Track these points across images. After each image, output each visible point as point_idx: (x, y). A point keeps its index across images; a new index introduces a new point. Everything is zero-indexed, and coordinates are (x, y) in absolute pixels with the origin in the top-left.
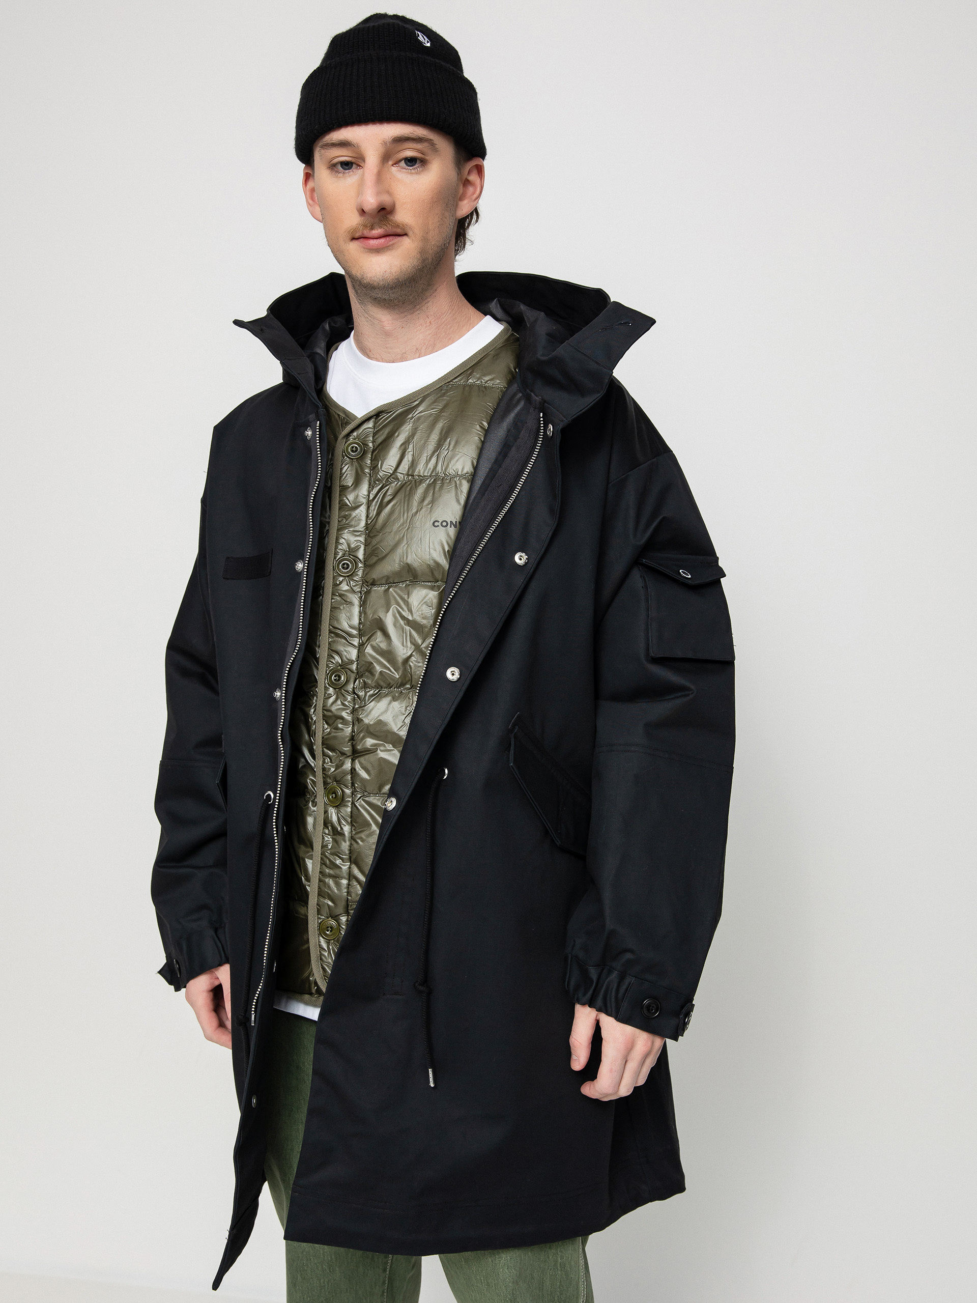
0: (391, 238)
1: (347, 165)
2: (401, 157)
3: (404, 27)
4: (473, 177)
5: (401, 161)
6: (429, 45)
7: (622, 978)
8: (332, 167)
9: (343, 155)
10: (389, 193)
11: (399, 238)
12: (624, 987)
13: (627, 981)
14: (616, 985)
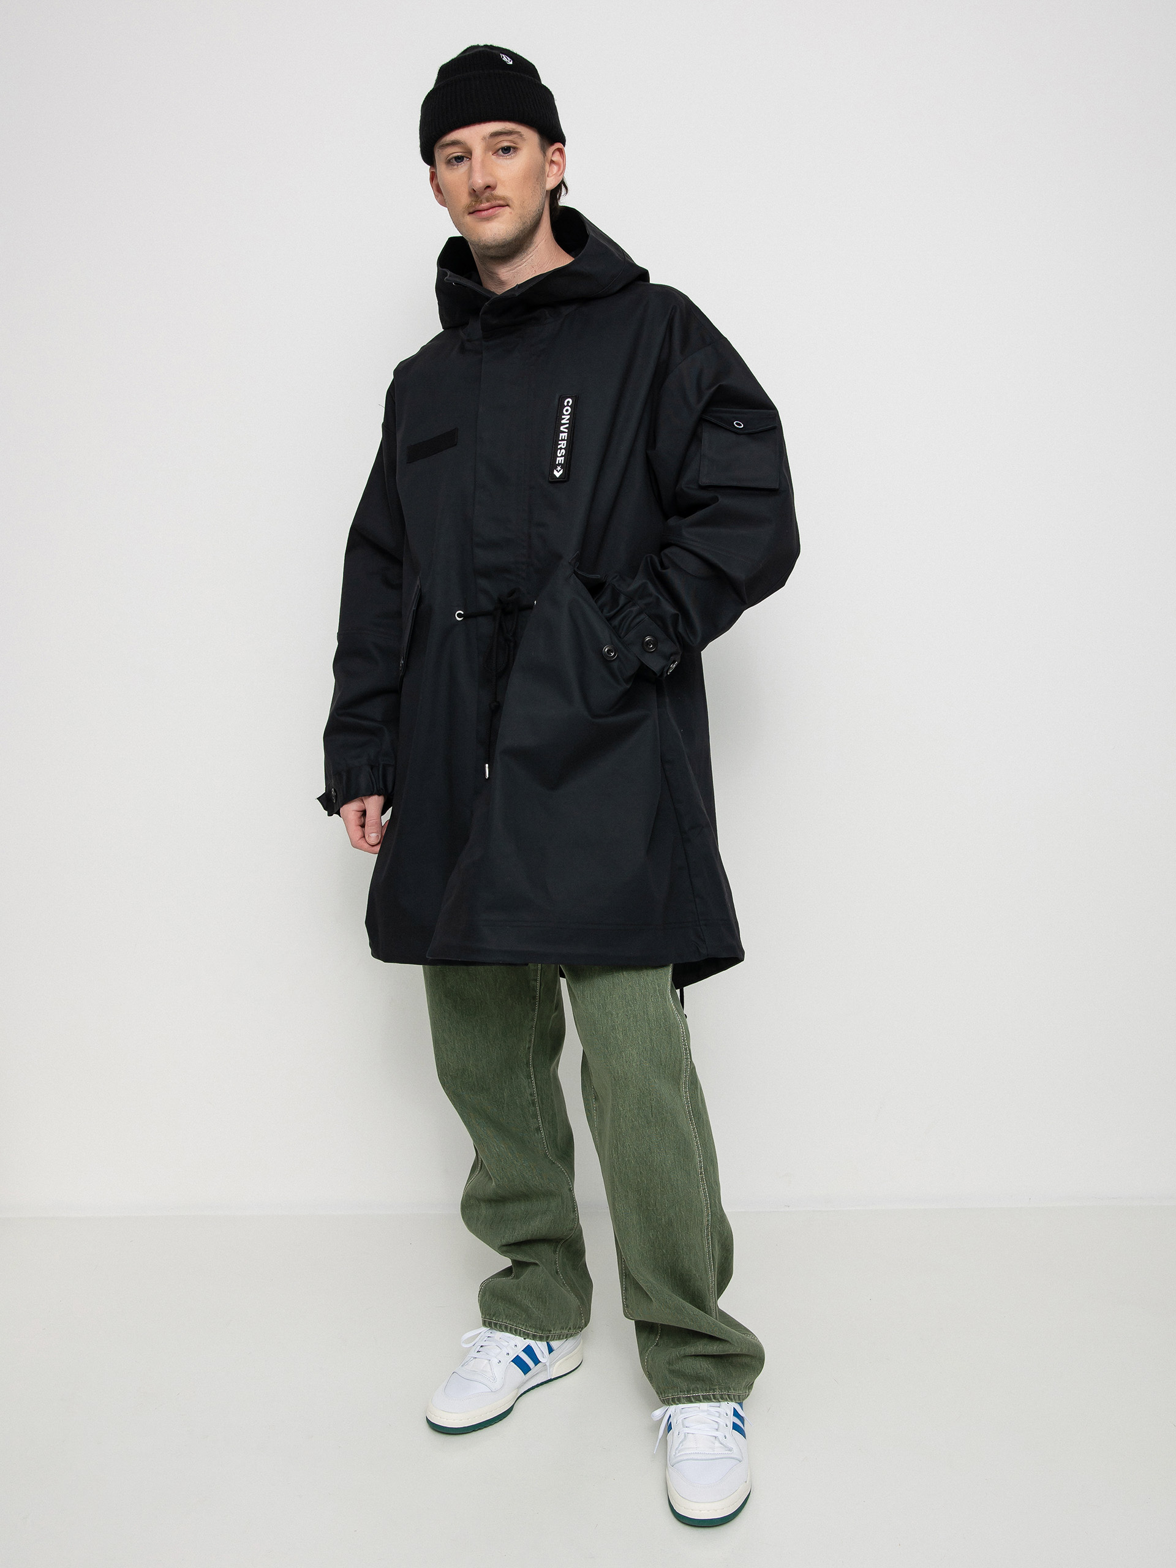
0: (497, 208)
1: (459, 159)
2: (498, 148)
3: (492, 53)
4: (557, 157)
5: (499, 150)
6: (511, 63)
7: (640, 613)
8: (449, 162)
9: (456, 151)
10: (491, 175)
11: (503, 208)
12: (638, 620)
13: (643, 616)
14: (633, 616)
